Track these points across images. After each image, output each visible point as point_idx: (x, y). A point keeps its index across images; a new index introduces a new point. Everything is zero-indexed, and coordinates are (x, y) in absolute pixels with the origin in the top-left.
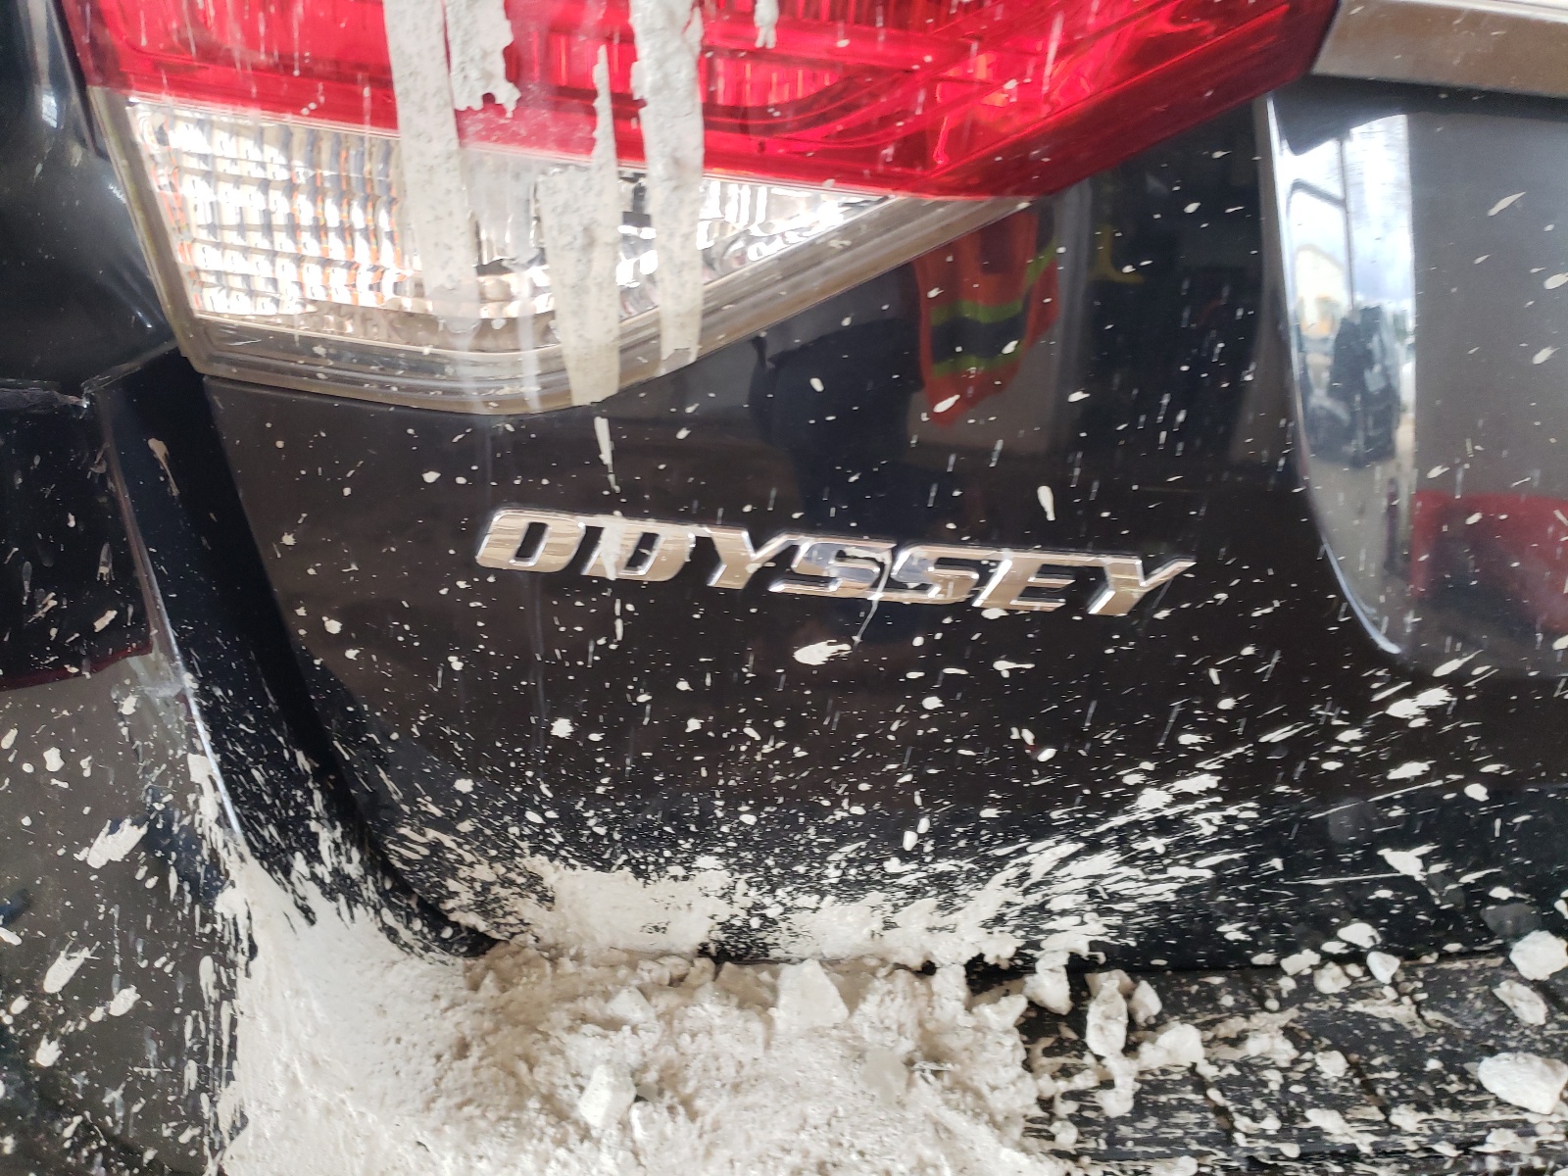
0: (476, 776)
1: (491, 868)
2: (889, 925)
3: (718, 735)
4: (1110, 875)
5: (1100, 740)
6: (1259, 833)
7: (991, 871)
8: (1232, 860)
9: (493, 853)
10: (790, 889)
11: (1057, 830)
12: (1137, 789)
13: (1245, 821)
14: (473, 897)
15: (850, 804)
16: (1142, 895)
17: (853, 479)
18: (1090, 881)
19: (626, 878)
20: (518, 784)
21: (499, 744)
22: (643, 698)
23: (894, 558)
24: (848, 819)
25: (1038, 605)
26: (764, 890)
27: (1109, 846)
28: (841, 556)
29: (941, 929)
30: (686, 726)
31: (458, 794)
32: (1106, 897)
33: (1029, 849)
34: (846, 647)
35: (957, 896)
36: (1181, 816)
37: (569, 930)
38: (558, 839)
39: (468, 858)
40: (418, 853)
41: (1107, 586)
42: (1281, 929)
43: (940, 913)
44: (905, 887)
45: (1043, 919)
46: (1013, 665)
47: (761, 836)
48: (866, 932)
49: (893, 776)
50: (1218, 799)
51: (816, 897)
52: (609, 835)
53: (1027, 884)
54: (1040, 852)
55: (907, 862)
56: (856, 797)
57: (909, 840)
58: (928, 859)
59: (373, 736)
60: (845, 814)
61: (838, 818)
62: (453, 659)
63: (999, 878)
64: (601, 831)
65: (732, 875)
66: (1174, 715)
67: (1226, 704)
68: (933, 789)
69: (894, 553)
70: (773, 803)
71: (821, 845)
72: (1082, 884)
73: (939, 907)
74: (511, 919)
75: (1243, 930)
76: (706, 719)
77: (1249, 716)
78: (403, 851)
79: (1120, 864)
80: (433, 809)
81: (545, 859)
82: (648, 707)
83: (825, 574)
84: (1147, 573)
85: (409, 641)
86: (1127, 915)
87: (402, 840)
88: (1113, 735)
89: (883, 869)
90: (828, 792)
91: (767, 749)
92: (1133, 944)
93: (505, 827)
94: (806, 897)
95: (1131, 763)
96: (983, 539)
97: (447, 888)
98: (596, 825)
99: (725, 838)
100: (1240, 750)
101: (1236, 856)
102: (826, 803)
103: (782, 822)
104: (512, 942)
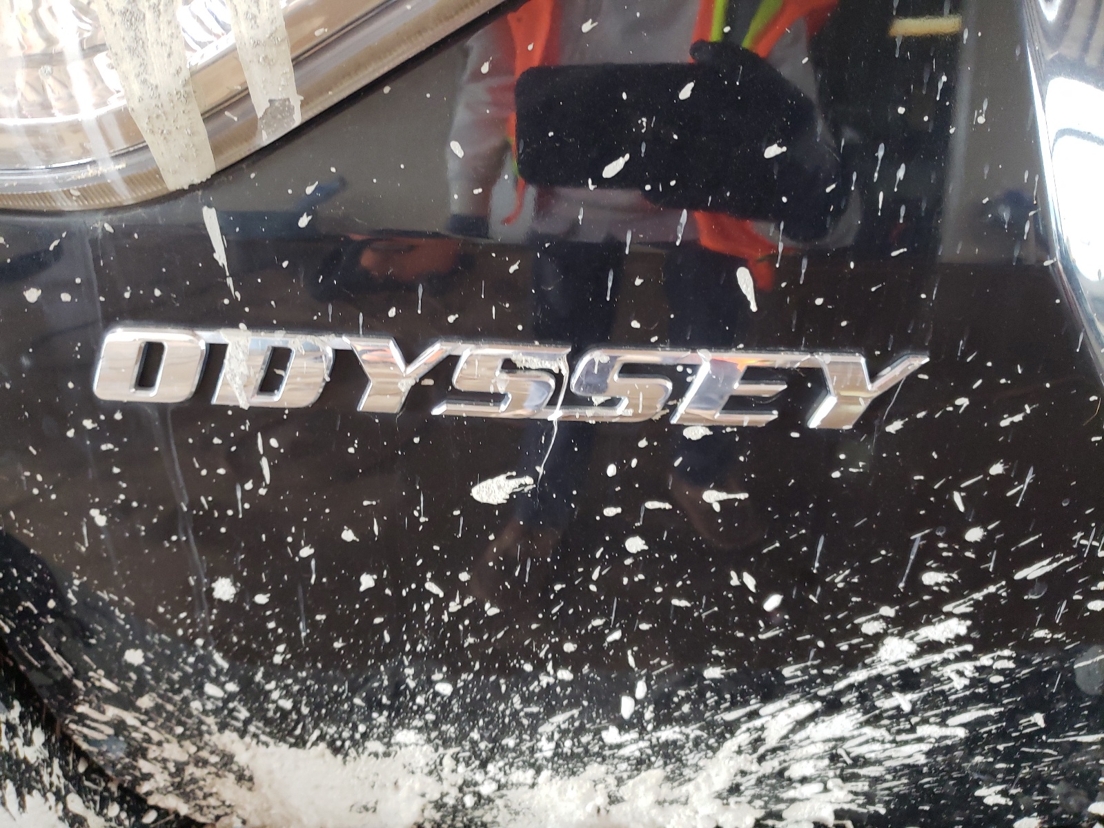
0: (146, 647)
1: (181, 746)
2: (613, 800)
3: (397, 592)
4: (853, 737)
5: (833, 584)
6: (1016, 685)
7: (721, 739)
8: (988, 717)
9: (179, 730)
10: (501, 764)
11: (791, 688)
12: (878, 638)
13: (1001, 672)
14: (168, 778)
15: (555, 668)
16: (890, 758)
17: (513, 269)
18: (831, 744)
19: (323, 755)
20: (190, 653)
21: (161, 610)
22: (306, 552)
23: (572, 370)
24: (555, 685)
25: (746, 419)
26: (473, 766)
27: (849, 704)
28: (509, 366)
29: (672, 803)
30: (359, 584)
31: (130, 667)
32: (849, 761)
33: (762, 712)
34: (528, 480)
35: (685, 766)
36: (928, 667)
37: (273, 812)
38: (243, 714)
39: (156, 736)
40: (102, 732)
41: (828, 392)
42: (1044, 791)
43: (669, 784)
44: (628, 759)
45: (782, 787)
46: (724, 496)
47: (461, 707)
48: (590, 808)
49: (599, 635)
50: (969, 648)
51: (531, 772)
52: (296, 708)
53: (761, 750)
54: (773, 715)
55: (627, 731)
56: (561, 660)
57: (627, 707)
58: (650, 727)
59: (29, 604)
60: (552, 680)
61: (544, 683)
62: (94, 513)
63: (731, 745)
64: (287, 704)
65: (436, 750)
66: (915, 550)
67: (975, 535)
68: (647, 647)
69: (572, 360)
70: (469, 669)
71: (527, 715)
72: (820, 748)
73: (668, 778)
74: (212, 801)
75: (1004, 793)
76: (380, 575)
77: (1003, 548)
78: (85, 731)
79: (862, 725)
80: (107, 684)
81: (235, 735)
82: (313, 563)
83: (492, 390)
84: (873, 376)
85: (44, 493)
86: (875, 780)
87: (82, 719)
88: (846, 577)
89: (601, 739)
90: (529, 655)
91: (454, 607)
92: (883, 811)
93: (186, 701)
94: (520, 772)
95: (867, 608)
96: (676, 339)
97: (140, 769)
98: (280, 697)
99: (421, 711)
100: (992, 589)
101: (992, 712)
102: (528, 667)
103: (482, 690)
104: (218, 825)
